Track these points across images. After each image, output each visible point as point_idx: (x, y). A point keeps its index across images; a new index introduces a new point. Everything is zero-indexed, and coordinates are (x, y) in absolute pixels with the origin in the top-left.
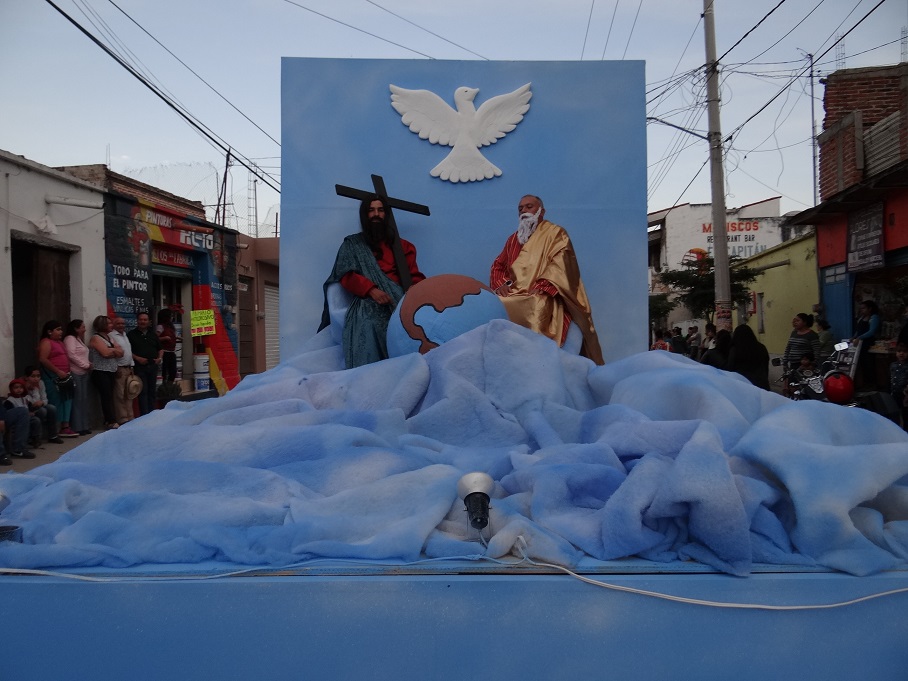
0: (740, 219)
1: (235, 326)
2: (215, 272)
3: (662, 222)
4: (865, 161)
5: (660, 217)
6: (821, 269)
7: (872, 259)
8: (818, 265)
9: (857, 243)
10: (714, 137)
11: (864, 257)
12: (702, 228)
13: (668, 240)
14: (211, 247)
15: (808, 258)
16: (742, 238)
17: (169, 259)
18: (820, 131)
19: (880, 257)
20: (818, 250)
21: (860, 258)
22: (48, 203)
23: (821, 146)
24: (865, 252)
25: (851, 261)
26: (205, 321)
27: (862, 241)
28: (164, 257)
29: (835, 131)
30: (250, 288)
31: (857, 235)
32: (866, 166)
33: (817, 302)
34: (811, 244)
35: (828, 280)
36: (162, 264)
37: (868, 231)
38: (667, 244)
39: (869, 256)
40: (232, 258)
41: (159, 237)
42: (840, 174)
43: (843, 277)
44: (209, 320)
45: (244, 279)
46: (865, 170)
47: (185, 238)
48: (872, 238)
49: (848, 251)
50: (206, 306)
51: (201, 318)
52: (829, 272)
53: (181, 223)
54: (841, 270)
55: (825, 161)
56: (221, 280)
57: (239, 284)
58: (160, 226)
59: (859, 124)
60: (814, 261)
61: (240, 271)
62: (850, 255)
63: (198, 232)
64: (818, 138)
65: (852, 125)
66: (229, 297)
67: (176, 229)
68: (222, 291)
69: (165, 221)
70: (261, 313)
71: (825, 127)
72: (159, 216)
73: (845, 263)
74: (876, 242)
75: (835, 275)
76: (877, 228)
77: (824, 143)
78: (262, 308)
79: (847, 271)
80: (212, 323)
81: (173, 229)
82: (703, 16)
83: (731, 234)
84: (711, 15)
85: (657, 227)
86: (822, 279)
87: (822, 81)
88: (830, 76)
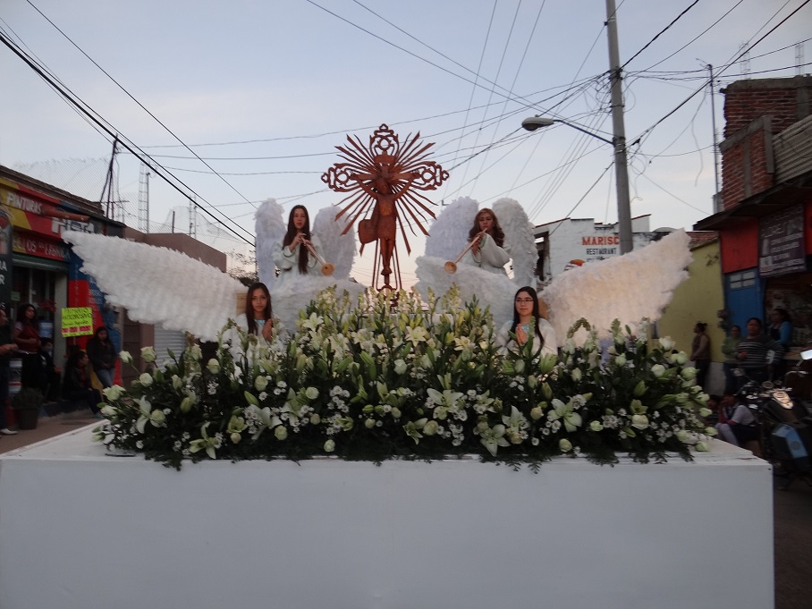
0: (615, 233)
1: (118, 326)
3: (546, 235)
4: (775, 165)
5: (543, 230)
6: (726, 275)
7: (791, 263)
8: (723, 270)
9: (770, 247)
11: (780, 261)
12: (581, 241)
13: (551, 251)
15: (709, 263)
17: (38, 250)
18: (721, 139)
19: (800, 261)
20: (723, 257)
21: (774, 262)
23: (723, 153)
24: (781, 256)
25: (763, 265)
26: (81, 320)
27: (776, 245)
28: (32, 247)
29: (740, 137)
31: (771, 239)
32: (776, 170)
33: (722, 308)
34: (712, 249)
35: (733, 286)
36: (29, 255)
37: (785, 235)
38: (551, 255)
39: (787, 260)
41: (25, 224)
42: (747, 179)
43: (752, 282)
44: (86, 319)
46: (775, 175)
47: (58, 227)
48: (790, 242)
49: (760, 255)
50: (83, 304)
51: (76, 316)
52: (734, 278)
53: (53, 210)
54: (751, 275)
55: (728, 168)
58: (26, 211)
59: (768, 127)
60: (717, 266)
62: (762, 260)
64: (720, 145)
65: (761, 129)
67: (46, 216)
69: (33, 207)
71: (726, 135)
72: (25, 199)
73: (757, 267)
74: (795, 245)
75: (742, 280)
76: (796, 231)
77: (727, 150)
79: (757, 276)
80: (90, 322)
81: (42, 215)
82: (606, 24)
83: (608, 247)
84: (615, 23)
85: (541, 240)
86: (726, 284)
87: (722, 91)
88: (729, 86)
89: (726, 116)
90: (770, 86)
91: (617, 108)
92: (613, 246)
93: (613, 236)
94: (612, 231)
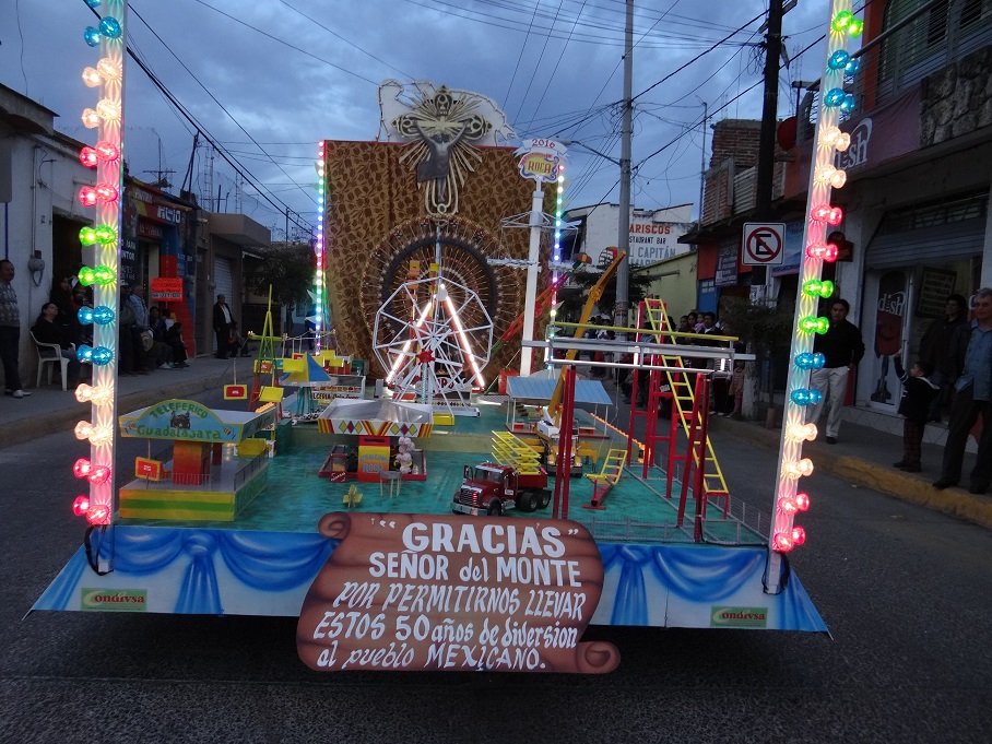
0: (654, 222)
1: (193, 294)
2: (181, 244)
3: (584, 218)
4: (734, 200)
5: (581, 213)
6: (700, 281)
7: (730, 278)
8: (698, 277)
9: (722, 264)
10: (625, 163)
11: (726, 276)
13: (587, 236)
14: (178, 221)
15: (691, 271)
16: (655, 240)
17: (146, 231)
18: (707, 167)
19: (735, 277)
20: (698, 266)
21: (723, 276)
22: (75, 183)
23: (707, 180)
24: (727, 272)
25: (717, 277)
27: (725, 263)
28: (142, 229)
29: (716, 170)
30: (204, 259)
31: (723, 257)
32: (734, 203)
34: (694, 259)
35: (704, 291)
37: (730, 256)
39: (729, 275)
40: (194, 232)
41: (145, 214)
42: (717, 206)
43: (713, 290)
45: (202, 251)
46: (733, 207)
47: (162, 213)
48: (731, 262)
49: (717, 270)
52: (705, 284)
53: (158, 200)
54: (711, 284)
55: (708, 194)
56: (186, 252)
57: (197, 256)
58: (145, 202)
59: (731, 169)
60: (695, 273)
61: (199, 244)
62: (717, 273)
63: (170, 208)
64: (706, 173)
65: (727, 169)
66: (190, 268)
67: (155, 205)
68: (185, 262)
69: (148, 198)
70: (212, 284)
71: (712, 165)
72: (145, 193)
73: (714, 279)
74: (733, 265)
75: (708, 287)
76: (735, 254)
77: (709, 179)
78: (212, 279)
79: (714, 286)
81: (153, 205)
82: (623, 58)
83: (645, 235)
84: (631, 58)
85: (579, 222)
86: (699, 289)
87: (712, 126)
88: (718, 123)
89: (713, 148)
90: (749, 127)
91: (628, 132)
92: (650, 235)
93: (651, 224)
94: (651, 219)
